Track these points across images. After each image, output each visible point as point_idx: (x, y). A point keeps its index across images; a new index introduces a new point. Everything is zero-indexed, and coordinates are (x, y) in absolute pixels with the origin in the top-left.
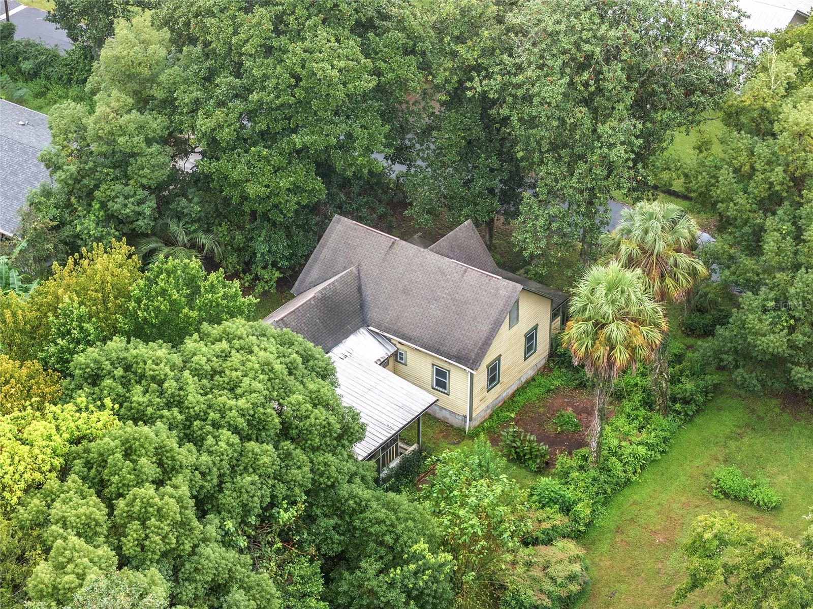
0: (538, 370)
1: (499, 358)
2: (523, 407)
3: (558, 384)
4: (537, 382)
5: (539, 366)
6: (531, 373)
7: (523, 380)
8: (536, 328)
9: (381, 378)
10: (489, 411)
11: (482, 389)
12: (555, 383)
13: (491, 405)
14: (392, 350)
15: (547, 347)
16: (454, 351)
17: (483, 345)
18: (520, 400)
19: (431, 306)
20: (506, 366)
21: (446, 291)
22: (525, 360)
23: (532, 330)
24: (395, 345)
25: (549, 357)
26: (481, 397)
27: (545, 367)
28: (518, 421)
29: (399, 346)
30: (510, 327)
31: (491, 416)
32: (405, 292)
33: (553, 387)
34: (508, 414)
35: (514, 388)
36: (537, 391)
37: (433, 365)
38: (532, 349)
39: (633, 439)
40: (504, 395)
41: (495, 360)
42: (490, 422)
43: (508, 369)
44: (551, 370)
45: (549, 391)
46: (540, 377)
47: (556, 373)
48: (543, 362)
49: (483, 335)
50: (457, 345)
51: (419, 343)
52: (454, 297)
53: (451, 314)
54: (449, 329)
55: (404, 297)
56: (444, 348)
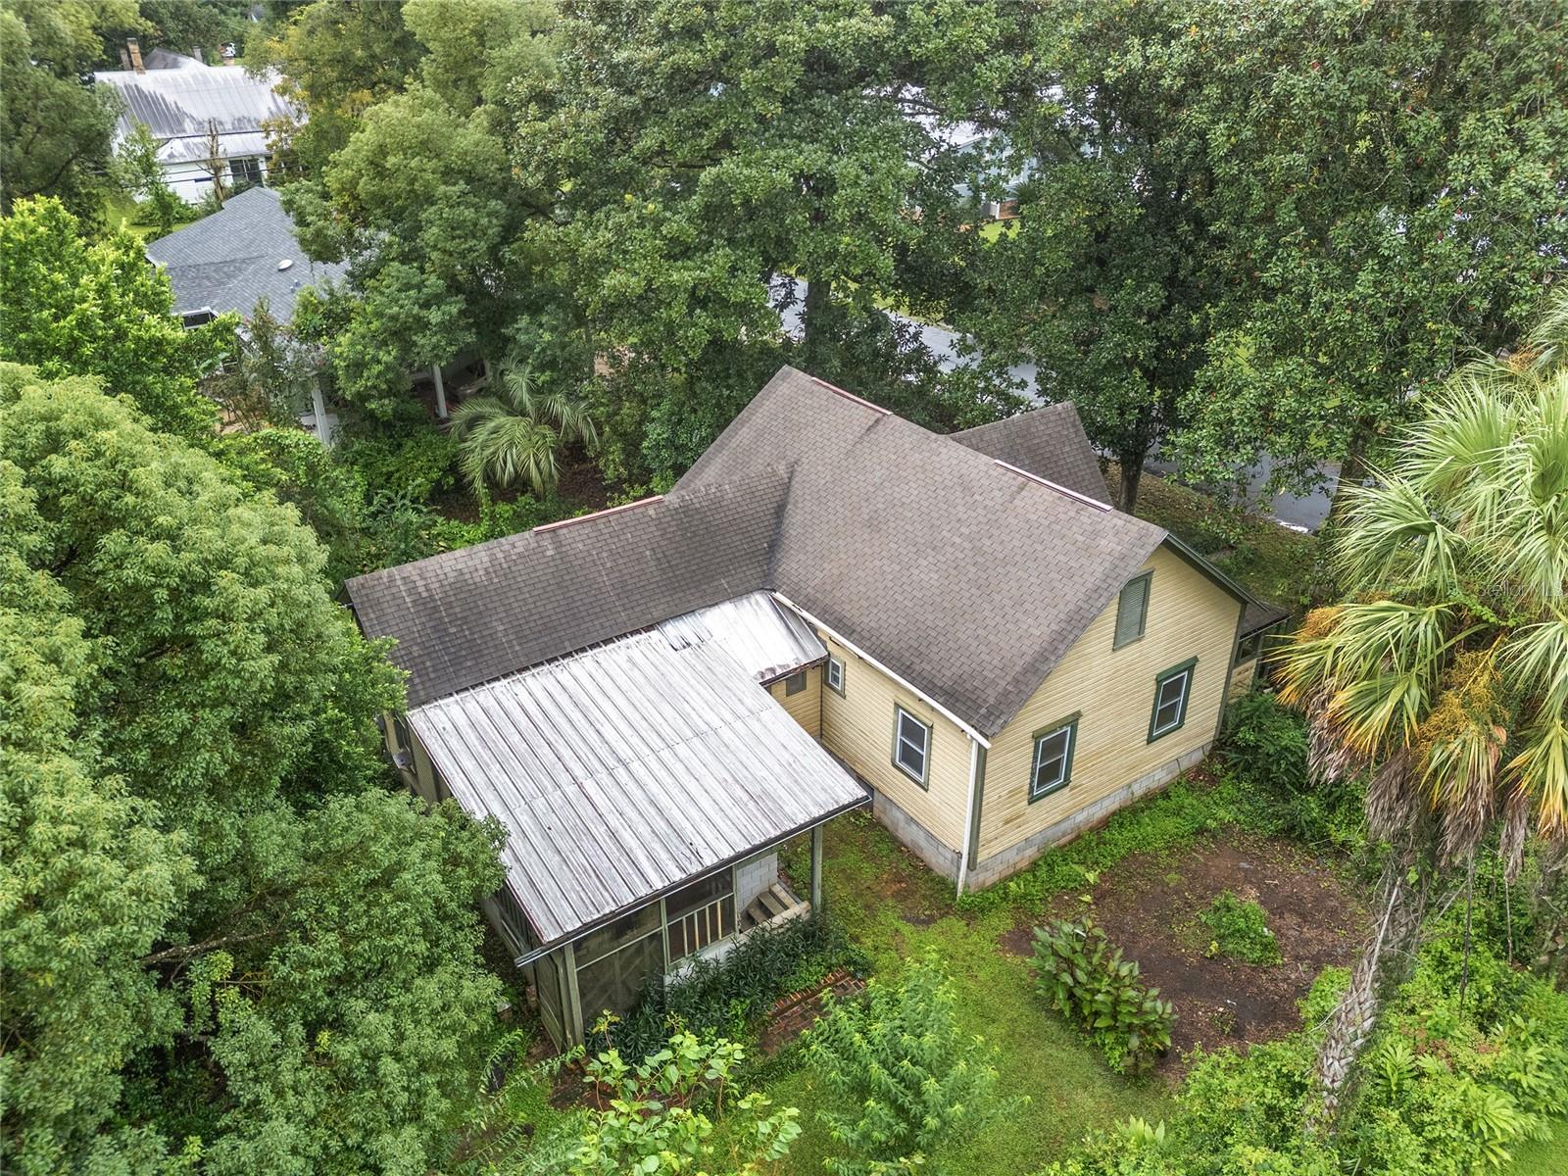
0: (1182, 775)
1: (1073, 720)
2: (1123, 858)
3: (1228, 818)
4: (1172, 804)
5: (1185, 764)
6: (1161, 778)
7: (1139, 790)
8: (1190, 666)
9: (741, 710)
10: (1031, 853)
11: (1012, 793)
12: (1221, 813)
13: (1039, 839)
14: (815, 653)
15: (1214, 722)
16: (945, 678)
17: (1025, 672)
18: (1122, 839)
19: (921, 561)
20: (1093, 748)
21: (963, 530)
22: (1150, 740)
23: (1177, 669)
24: (824, 644)
25: (1214, 748)
26: (1006, 814)
27: (1199, 770)
28: (1103, 896)
29: (831, 646)
30: (1116, 647)
31: (1034, 866)
32: (873, 524)
33: (1211, 824)
34: (1081, 869)
35: (1111, 805)
36: (1170, 825)
37: (897, 706)
38: (1172, 719)
39: (1464, 1055)
40: (1080, 817)
41: (1063, 723)
42: (1027, 882)
43: (1099, 754)
44: (1214, 780)
45: (1201, 831)
46: (1182, 791)
47: (1227, 789)
48: (1198, 756)
49: (1031, 648)
50: (958, 664)
51: (868, 644)
52: (979, 544)
53: (963, 585)
54: (948, 619)
55: (865, 536)
56: (923, 665)
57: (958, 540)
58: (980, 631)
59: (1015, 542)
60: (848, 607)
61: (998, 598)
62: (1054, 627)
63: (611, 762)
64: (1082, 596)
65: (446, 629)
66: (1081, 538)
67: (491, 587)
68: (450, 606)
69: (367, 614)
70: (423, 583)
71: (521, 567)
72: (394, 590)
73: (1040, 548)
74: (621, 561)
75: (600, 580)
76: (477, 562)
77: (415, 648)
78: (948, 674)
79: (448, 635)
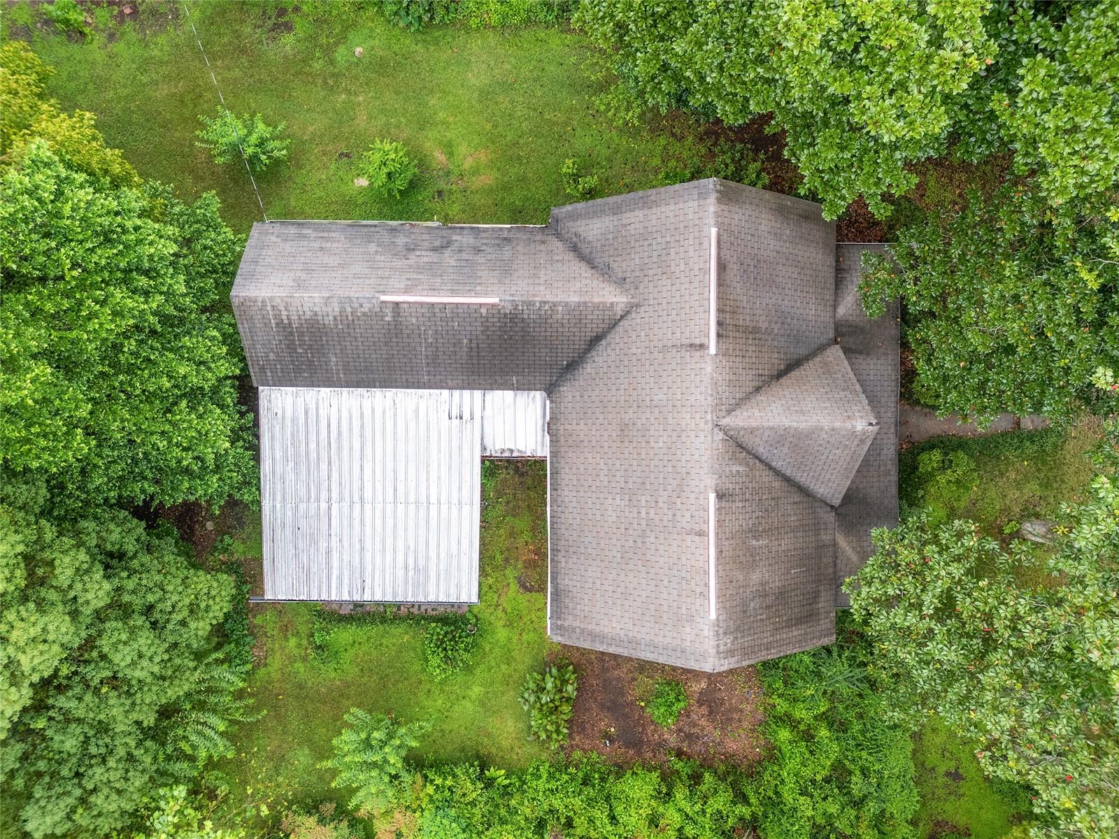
19: (618, 497)
21: (652, 512)
32: (624, 431)
50: (575, 583)
51: (555, 508)
52: (648, 532)
53: (619, 544)
54: (594, 552)
55: (614, 434)
56: (563, 560)
57: (643, 515)
58: (598, 582)
59: (662, 560)
60: (567, 470)
61: (622, 577)
62: (622, 633)
63: (356, 498)
64: (648, 640)
65: (295, 349)
66: (684, 611)
67: (335, 331)
68: (302, 334)
69: (242, 324)
70: (286, 313)
71: (362, 323)
72: (264, 312)
73: (666, 583)
74: (441, 341)
75: (418, 349)
76: (330, 309)
77: (271, 354)
78: (567, 582)
79: (296, 352)
